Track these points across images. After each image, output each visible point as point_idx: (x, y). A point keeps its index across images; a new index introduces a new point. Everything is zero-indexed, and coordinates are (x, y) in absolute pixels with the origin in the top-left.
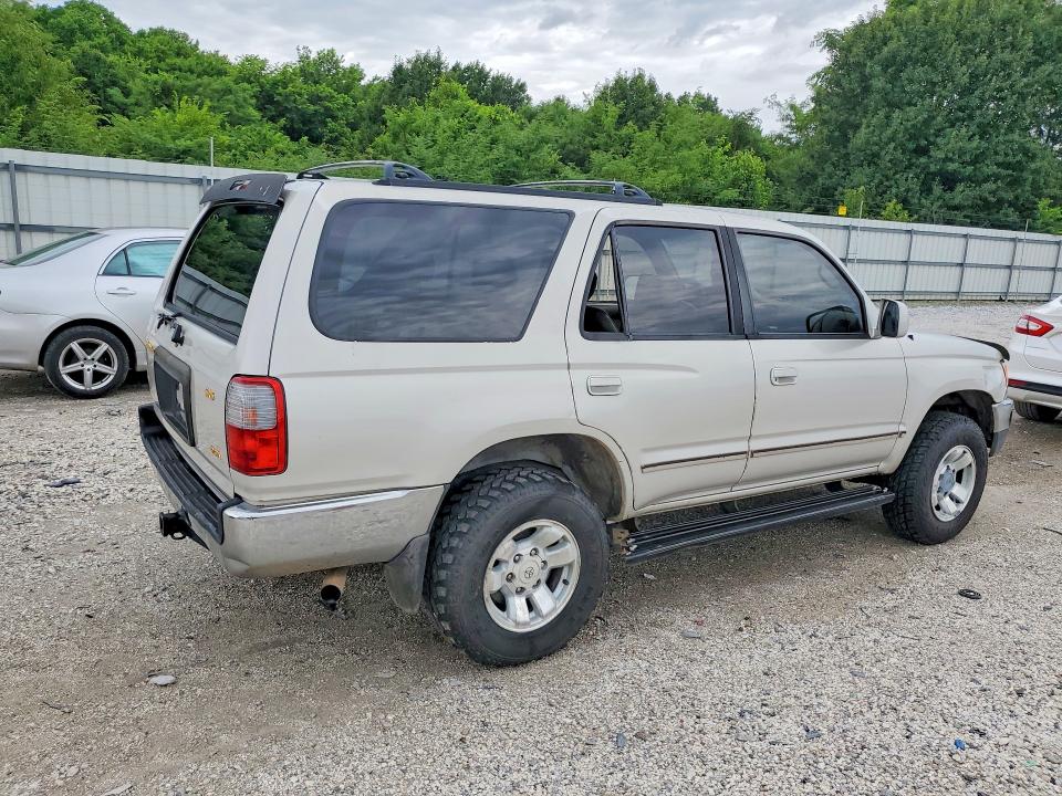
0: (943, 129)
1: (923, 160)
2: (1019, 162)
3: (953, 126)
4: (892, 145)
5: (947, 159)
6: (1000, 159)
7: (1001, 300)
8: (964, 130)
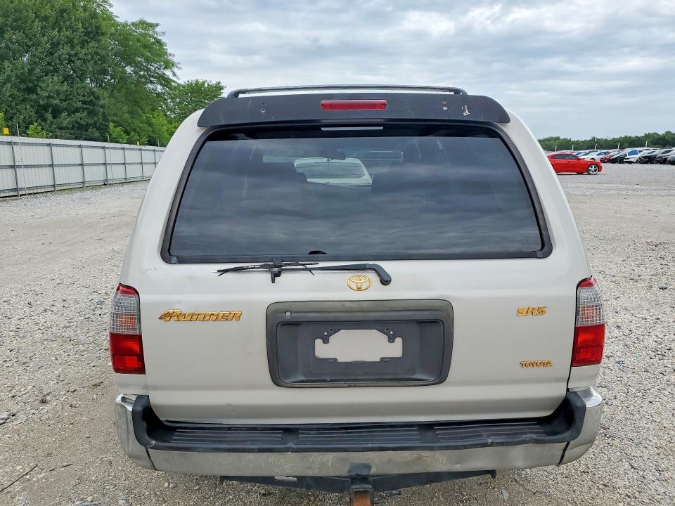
0: (42, 77)
1: (34, 97)
2: (91, 101)
3: (46, 75)
4: (9, 85)
5: (49, 97)
6: (81, 98)
7: (105, 184)
8: (56, 78)
